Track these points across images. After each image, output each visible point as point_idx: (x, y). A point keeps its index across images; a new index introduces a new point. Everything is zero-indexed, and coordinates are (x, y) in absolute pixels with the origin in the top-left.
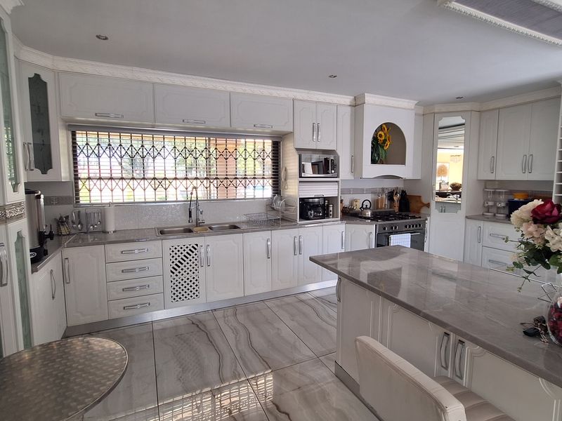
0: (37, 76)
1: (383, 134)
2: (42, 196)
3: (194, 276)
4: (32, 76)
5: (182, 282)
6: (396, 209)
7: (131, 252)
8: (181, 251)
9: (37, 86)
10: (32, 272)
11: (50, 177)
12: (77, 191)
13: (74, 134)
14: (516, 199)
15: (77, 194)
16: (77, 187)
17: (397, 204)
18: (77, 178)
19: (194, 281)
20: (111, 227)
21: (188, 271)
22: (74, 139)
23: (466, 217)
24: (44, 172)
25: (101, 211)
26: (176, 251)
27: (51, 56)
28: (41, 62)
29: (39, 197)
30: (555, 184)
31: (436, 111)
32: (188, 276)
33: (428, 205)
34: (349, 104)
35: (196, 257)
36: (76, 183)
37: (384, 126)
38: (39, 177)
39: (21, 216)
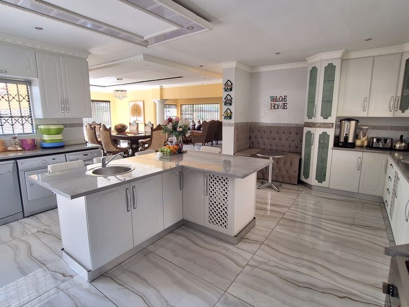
24: (403, 112)
38: (400, 114)
39: (330, 127)
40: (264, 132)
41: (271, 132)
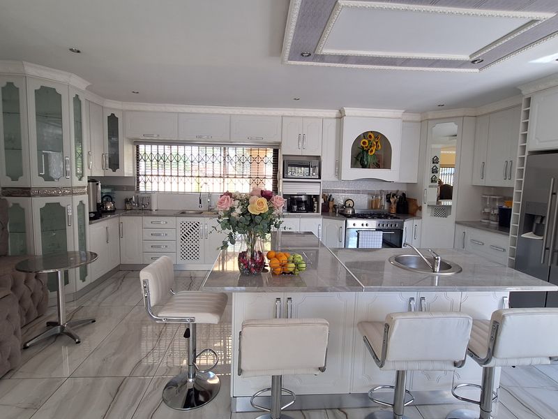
0: (113, 115)
1: (367, 141)
2: (100, 184)
3: (196, 244)
4: (110, 115)
5: (188, 247)
6: (393, 211)
7: (159, 223)
8: (188, 226)
9: (113, 121)
10: (90, 224)
11: (117, 173)
12: (138, 182)
13: (138, 147)
14: (504, 207)
15: (138, 185)
16: (138, 180)
17: (394, 206)
18: (138, 175)
19: (196, 247)
20: (154, 207)
21: (192, 240)
22: (138, 150)
23: (456, 223)
24: (114, 171)
25: (148, 196)
26: (185, 225)
27: (120, 102)
28: (114, 106)
29: (98, 184)
30: (515, 191)
31: (430, 117)
32: (192, 244)
33: (420, 208)
34: (335, 116)
35: (198, 231)
36: (138, 178)
37: (371, 134)
38: (110, 173)
39: (84, 193)
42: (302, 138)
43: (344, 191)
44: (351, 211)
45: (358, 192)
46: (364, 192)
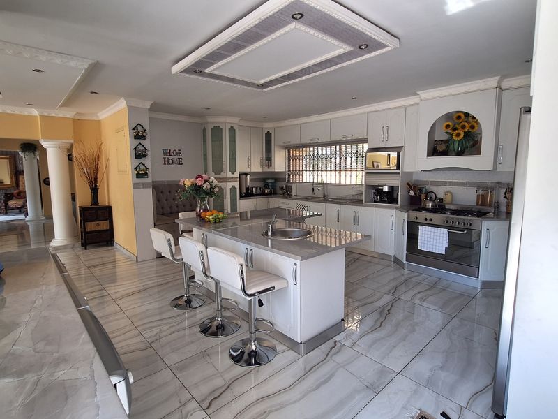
0: (269, 132)
4: (266, 132)
8: (300, 207)
9: (268, 135)
10: (240, 199)
11: (271, 170)
13: (289, 151)
15: (289, 177)
18: (289, 171)
22: (289, 153)
24: (268, 168)
26: (298, 207)
28: (268, 126)
37: (460, 114)
38: (266, 169)
39: (236, 181)
40: (162, 192)
41: (170, 192)
42: (385, 130)
43: (444, 184)
44: (430, 205)
45: (463, 184)
46: (471, 184)
